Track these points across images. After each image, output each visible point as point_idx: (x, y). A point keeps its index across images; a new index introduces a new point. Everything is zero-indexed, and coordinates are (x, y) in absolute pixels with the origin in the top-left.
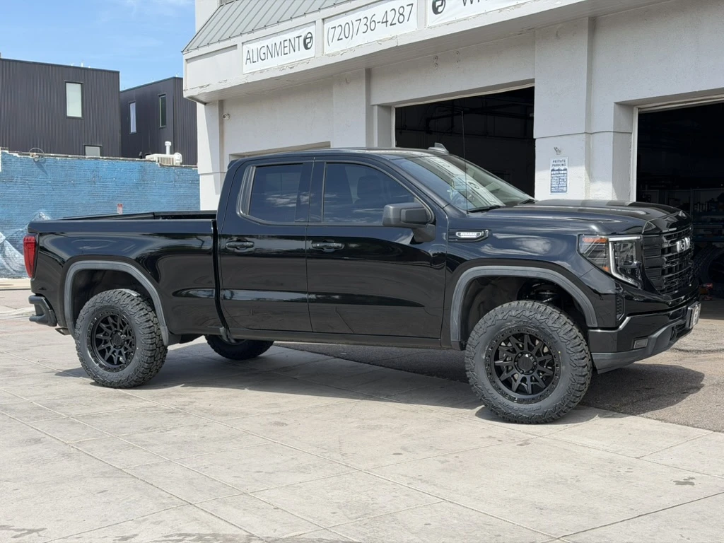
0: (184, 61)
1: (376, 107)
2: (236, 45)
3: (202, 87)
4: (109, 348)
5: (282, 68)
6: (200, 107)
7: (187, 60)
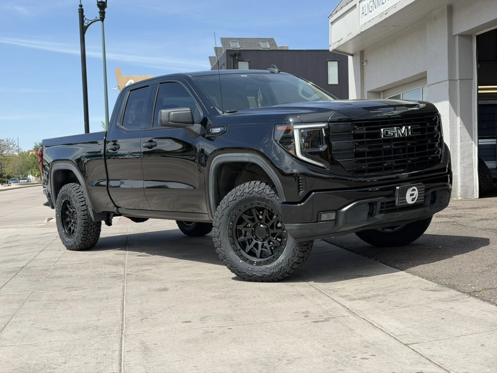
0: (330, 24)
1: (457, 37)
2: (356, 5)
3: (339, 41)
4: (71, 221)
5: (381, 15)
6: (350, 58)
7: (332, 23)
